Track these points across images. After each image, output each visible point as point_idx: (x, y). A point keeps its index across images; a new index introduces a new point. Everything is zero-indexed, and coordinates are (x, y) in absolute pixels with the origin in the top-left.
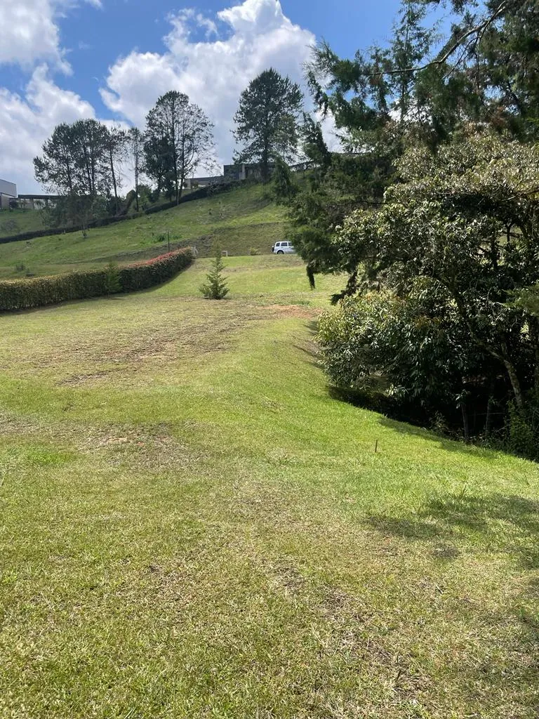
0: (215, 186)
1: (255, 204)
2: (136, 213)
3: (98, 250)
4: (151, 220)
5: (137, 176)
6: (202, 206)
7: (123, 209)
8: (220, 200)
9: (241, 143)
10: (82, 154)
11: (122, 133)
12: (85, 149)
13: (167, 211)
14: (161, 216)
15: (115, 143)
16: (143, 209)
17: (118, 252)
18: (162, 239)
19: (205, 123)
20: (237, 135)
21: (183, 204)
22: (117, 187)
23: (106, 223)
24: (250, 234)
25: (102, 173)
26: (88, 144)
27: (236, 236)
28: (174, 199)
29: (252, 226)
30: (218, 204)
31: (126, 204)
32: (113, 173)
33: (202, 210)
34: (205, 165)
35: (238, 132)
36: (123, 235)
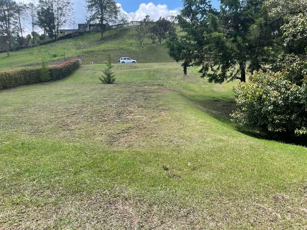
0: (76, 33)
1: (97, 42)
2: (33, 44)
3: (19, 61)
4: (43, 48)
5: (33, 26)
6: (70, 42)
7: (26, 43)
8: (79, 40)
9: (89, 12)
10: (3, 15)
11: (25, 5)
12: (4, 13)
13: (52, 44)
14: (48, 46)
15: (21, 10)
16: (38, 43)
17: (32, 62)
18: (55, 56)
19: (69, 3)
20: (87, 9)
21: (60, 41)
22: (22, 32)
23: (18, 49)
24: (103, 54)
25: (14, 25)
26: (6, 10)
27: (96, 55)
28: (54, 38)
29: (103, 50)
30: (78, 41)
31: (27, 40)
32: (20, 25)
33: (71, 44)
34: (69, 23)
35: (88, 7)
36: (31, 54)
